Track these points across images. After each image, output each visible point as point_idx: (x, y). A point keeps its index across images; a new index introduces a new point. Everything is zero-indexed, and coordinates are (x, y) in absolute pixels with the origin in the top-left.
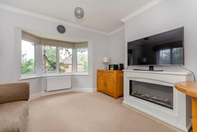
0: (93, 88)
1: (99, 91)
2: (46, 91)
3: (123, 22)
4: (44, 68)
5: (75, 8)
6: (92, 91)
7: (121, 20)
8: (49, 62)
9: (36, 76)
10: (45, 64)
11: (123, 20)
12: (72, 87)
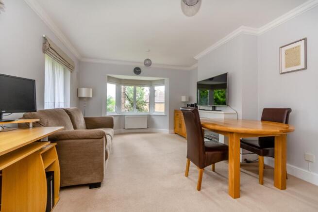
0: (169, 129)
1: (176, 133)
2: (124, 128)
3: (196, 59)
4: (124, 107)
5: (145, 59)
6: (168, 133)
7: (195, 58)
8: (129, 100)
9: (117, 115)
10: (125, 102)
11: (197, 58)
12: (148, 128)
